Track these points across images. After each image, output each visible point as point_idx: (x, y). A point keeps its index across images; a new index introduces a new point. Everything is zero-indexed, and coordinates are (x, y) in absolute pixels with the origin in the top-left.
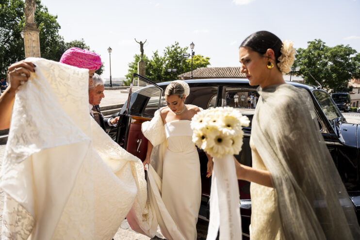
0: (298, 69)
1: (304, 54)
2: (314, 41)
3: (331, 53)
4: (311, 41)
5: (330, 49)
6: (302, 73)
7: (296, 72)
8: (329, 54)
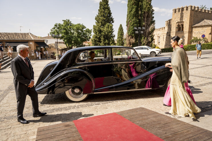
0: (61, 35)
1: (63, 27)
2: (66, 20)
3: (76, 28)
4: (64, 20)
5: (75, 25)
6: (63, 38)
7: (60, 37)
8: (75, 28)
